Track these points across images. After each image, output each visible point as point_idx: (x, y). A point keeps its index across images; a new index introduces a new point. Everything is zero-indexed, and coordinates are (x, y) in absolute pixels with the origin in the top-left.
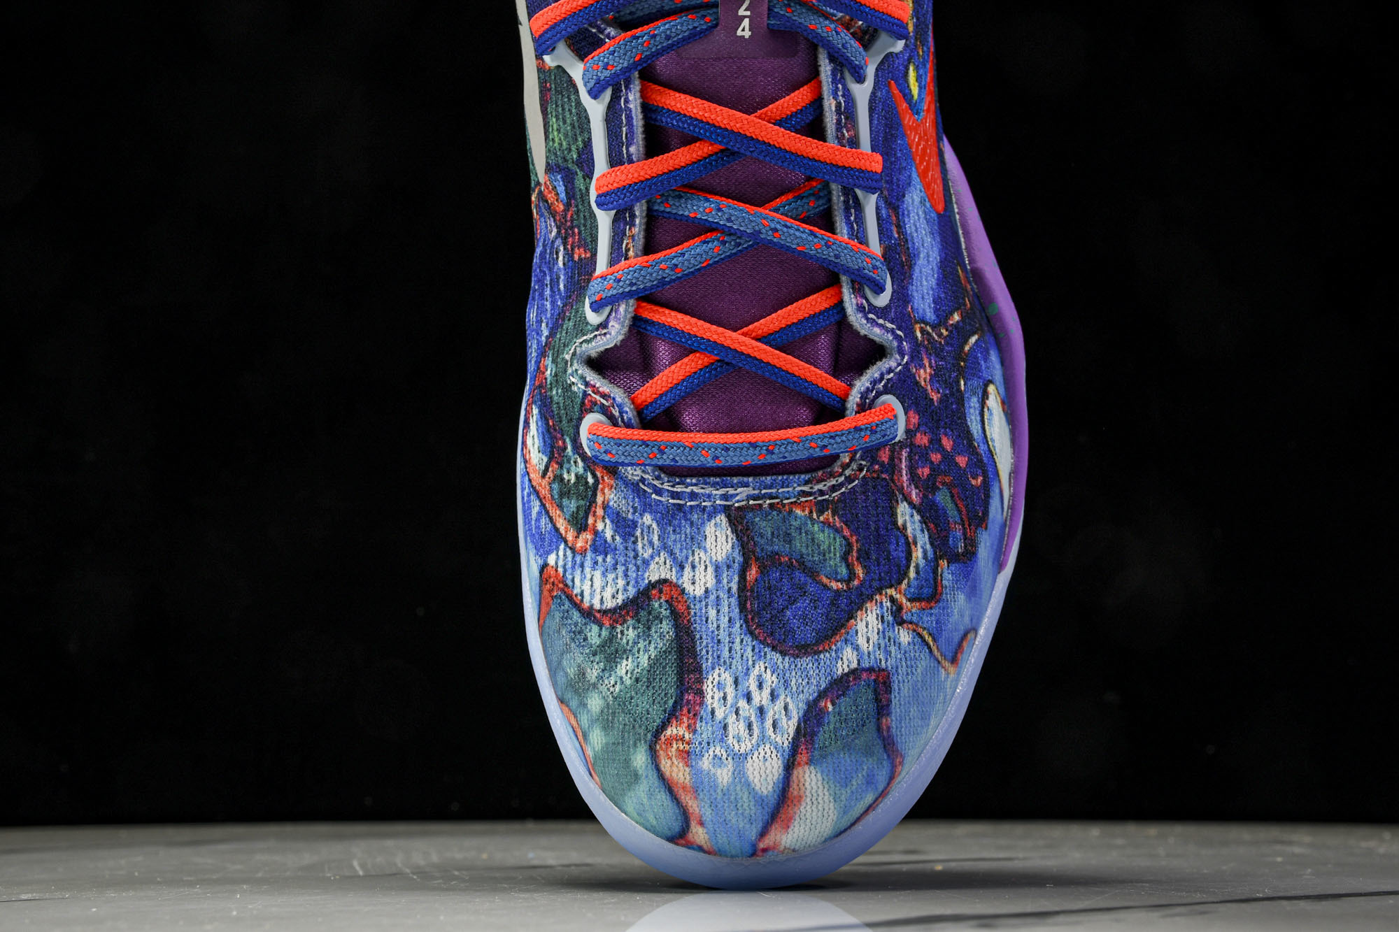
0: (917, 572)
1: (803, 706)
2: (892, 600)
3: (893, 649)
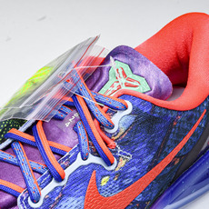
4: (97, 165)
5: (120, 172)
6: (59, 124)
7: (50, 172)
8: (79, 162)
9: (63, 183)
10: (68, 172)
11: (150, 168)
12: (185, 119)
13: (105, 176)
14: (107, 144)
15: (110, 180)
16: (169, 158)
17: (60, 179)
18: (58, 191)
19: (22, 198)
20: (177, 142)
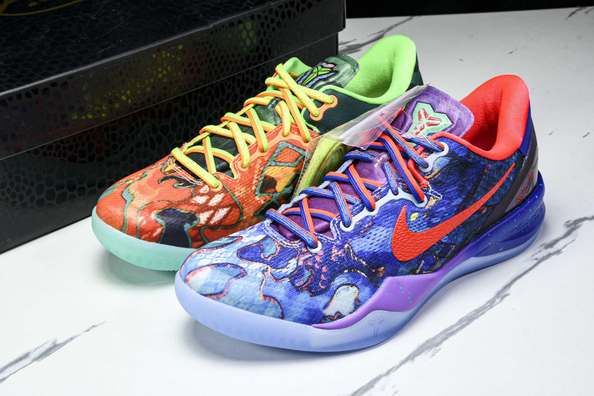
0: (280, 272)
1: (226, 262)
2: (267, 268)
3: (254, 274)
4: (408, 200)
5: (429, 210)
6: (368, 166)
7: (362, 202)
8: (390, 196)
9: (375, 213)
10: (379, 204)
11: (458, 212)
12: (495, 168)
13: (415, 212)
14: (418, 181)
15: (419, 217)
16: (478, 206)
17: (371, 209)
18: (368, 219)
19: (334, 222)
20: (487, 191)
